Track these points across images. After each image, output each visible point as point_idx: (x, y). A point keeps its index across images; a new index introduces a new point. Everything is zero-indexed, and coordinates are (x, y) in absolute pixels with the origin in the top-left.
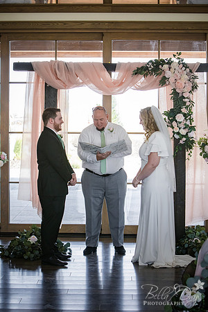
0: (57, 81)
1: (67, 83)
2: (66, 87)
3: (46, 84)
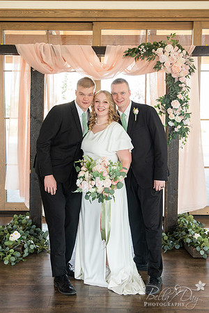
0: (43, 65)
3: (32, 68)
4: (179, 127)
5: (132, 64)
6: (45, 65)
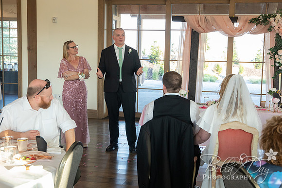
0: (199, 28)
1: (205, 29)
2: (205, 31)
3: (192, 30)
5: (254, 27)
6: (200, 28)
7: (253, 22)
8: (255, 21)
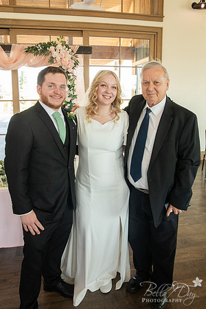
4: (69, 105)
7: (31, 52)
8: (32, 50)
